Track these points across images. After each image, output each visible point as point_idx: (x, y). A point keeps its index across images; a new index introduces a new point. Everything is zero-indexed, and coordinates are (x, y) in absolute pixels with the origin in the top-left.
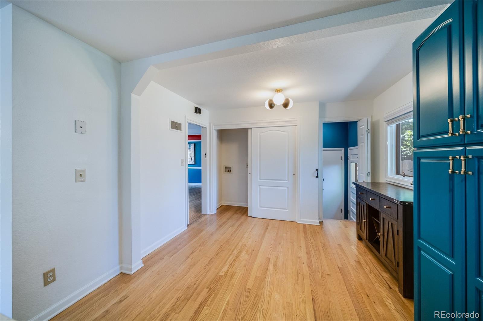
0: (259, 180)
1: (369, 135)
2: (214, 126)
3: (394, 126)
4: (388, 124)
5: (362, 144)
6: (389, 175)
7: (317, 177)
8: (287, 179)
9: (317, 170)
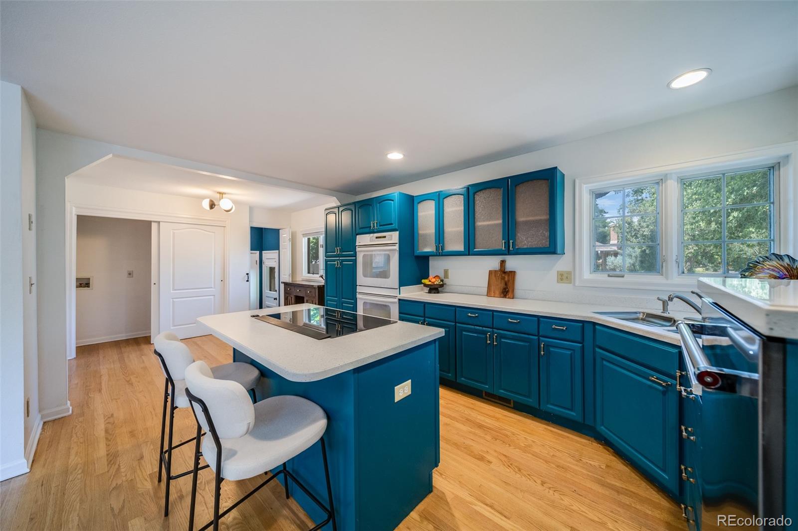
0: (172, 291)
1: (291, 242)
2: (74, 208)
3: (306, 239)
4: (304, 237)
5: (284, 250)
6: (304, 275)
7: (248, 281)
8: (213, 287)
9: (247, 274)
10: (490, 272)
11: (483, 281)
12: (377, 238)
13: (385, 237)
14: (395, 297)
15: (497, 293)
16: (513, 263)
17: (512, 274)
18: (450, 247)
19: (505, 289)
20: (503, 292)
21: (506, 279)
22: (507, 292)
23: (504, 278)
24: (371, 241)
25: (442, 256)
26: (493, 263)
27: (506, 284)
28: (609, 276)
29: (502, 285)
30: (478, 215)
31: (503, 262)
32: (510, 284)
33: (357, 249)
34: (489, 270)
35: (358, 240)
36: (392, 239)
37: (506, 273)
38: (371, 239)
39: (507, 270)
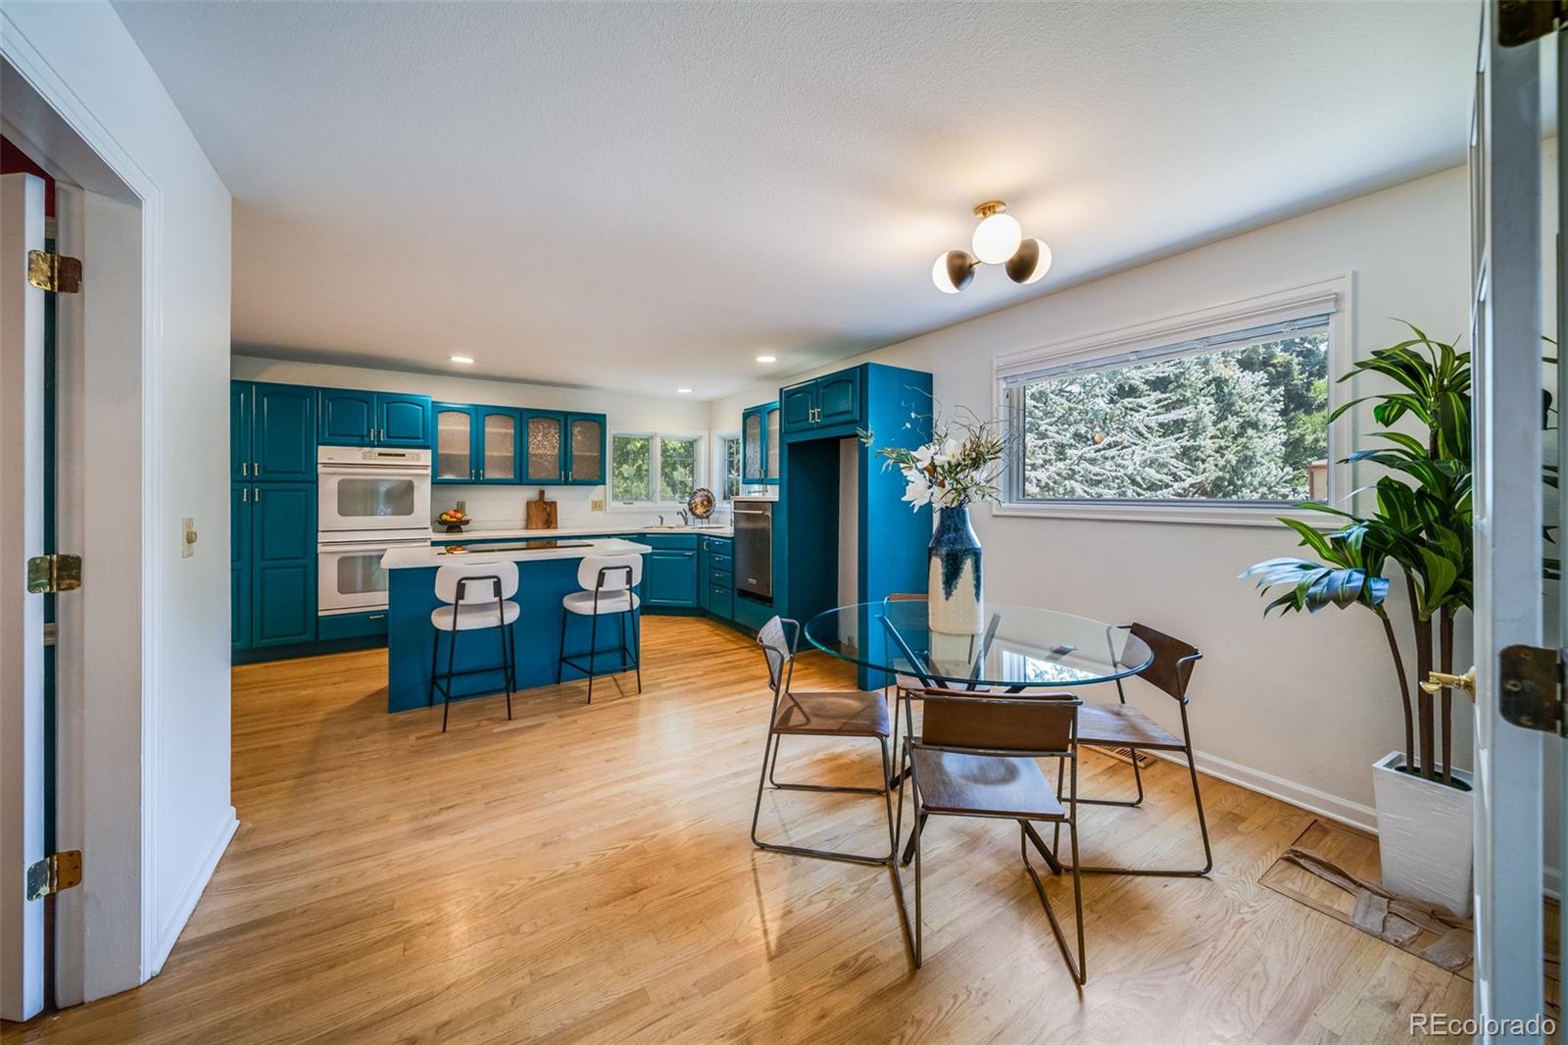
10: (528, 504)
11: (519, 513)
12: (380, 454)
13: (404, 455)
14: (423, 540)
15: (540, 525)
16: (552, 493)
17: (554, 504)
18: (492, 474)
19: (548, 520)
20: (546, 523)
21: (548, 509)
22: (551, 522)
23: (545, 509)
24: (364, 459)
25: (482, 483)
26: (530, 493)
27: (549, 515)
28: (625, 503)
29: (545, 516)
30: (531, 445)
31: (542, 493)
32: (553, 514)
33: (320, 469)
34: (526, 501)
35: (325, 453)
36: (418, 460)
37: (546, 503)
38: (364, 456)
39: (546, 500)
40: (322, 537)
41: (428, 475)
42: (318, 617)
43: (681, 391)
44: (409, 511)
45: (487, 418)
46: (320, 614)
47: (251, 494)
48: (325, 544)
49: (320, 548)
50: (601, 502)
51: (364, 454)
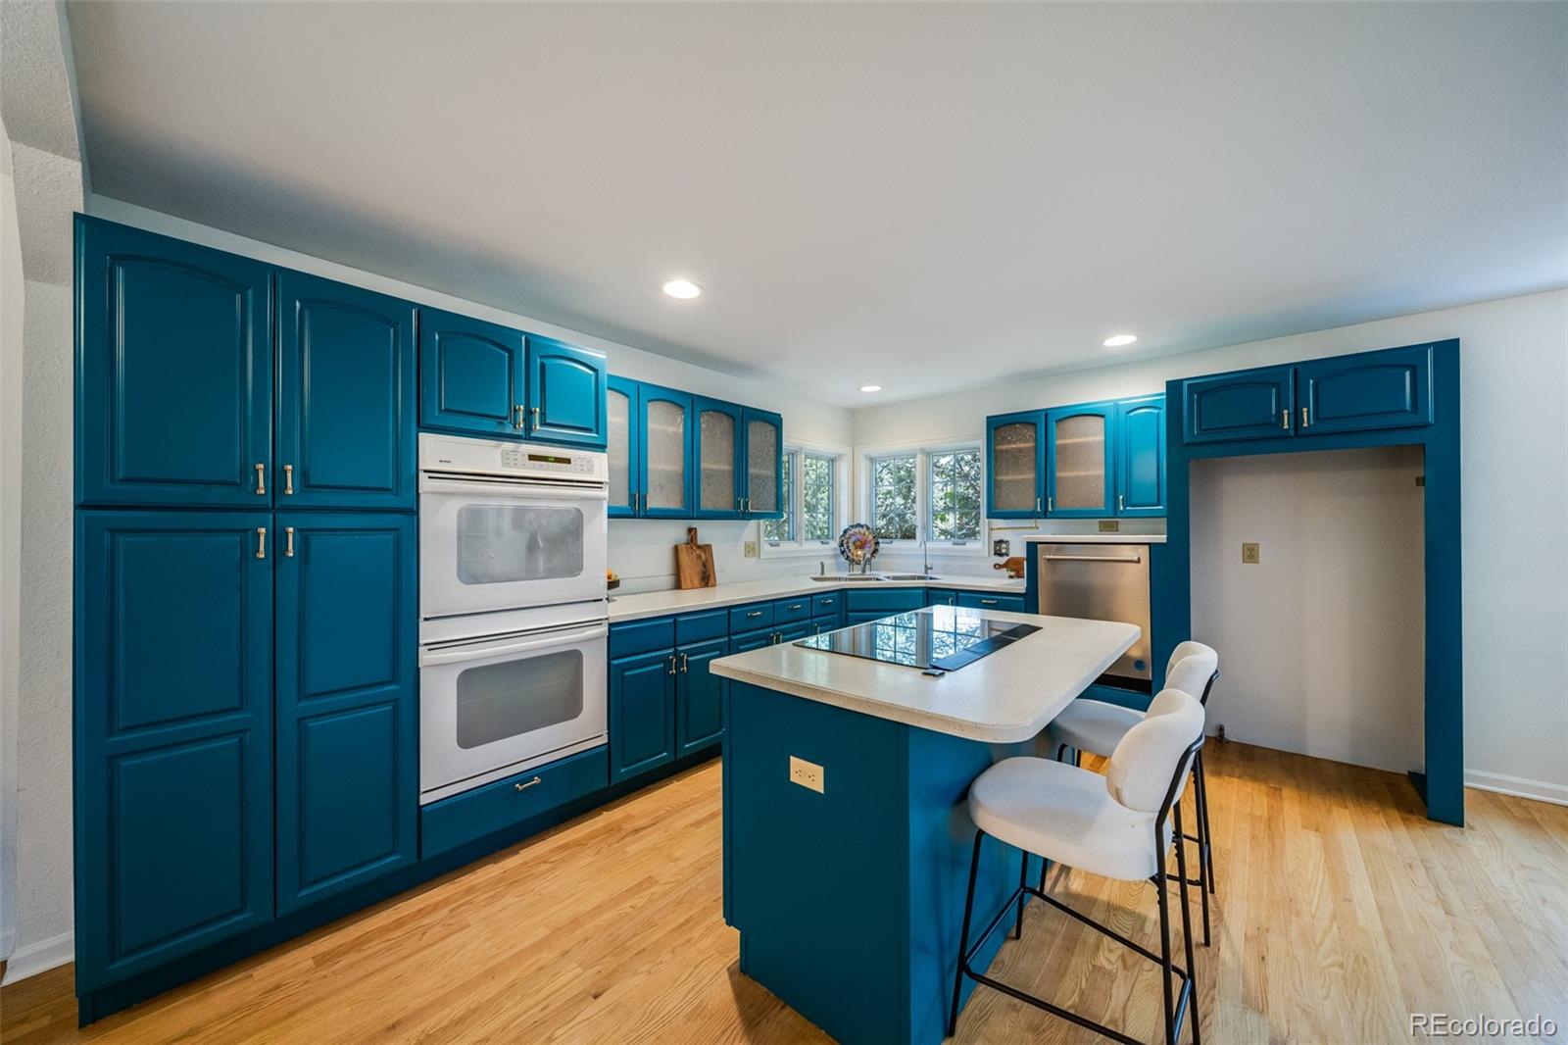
10: (676, 549)
11: (663, 567)
12: (532, 457)
13: (568, 461)
14: (597, 623)
15: (694, 583)
17: (709, 549)
18: (654, 502)
19: (704, 573)
20: (703, 579)
21: (703, 557)
22: (709, 577)
23: (698, 557)
24: (504, 465)
25: (643, 516)
26: (676, 531)
27: (704, 566)
29: (700, 568)
30: (703, 453)
31: (691, 531)
32: (709, 565)
33: (426, 484)
34: (672, 545)
35: (434, 450)
36: (590, 471)
37: (699, 547)
38: (505, 461)
39: (699, 543)
40: (428, 632)
41: (599, 500)
42: (420, 808)
43: (866, 389)
44: (574, 568)
45: (649, 404)
46: (424, 800)
47: (277, 540)
48: (435, 646)
49: (426, 657)
50: (754, 544)
51: (505, 454)
